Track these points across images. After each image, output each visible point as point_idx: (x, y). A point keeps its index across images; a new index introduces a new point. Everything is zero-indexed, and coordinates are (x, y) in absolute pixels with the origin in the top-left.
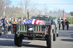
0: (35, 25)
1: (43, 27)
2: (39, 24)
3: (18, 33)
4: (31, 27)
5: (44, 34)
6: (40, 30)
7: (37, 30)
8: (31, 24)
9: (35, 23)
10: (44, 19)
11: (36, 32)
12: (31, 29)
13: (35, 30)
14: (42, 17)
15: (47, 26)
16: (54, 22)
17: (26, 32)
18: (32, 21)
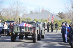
0: (25, 27)
1: (31, 28)
2: (28, 26)
3: (14, 32)
4: (23, 29)
5: (31, 33)
6: (28, 31)
7: (27, 31)
8: (23, 26)
9: (25, 26)
10: (32, 24)
11: (26, 31)
12: (23, 30)
13: (25, 31)
14: (30, 22)
15: (33, 28)
16: (39, 26)
17: (19, 31)
18: (23, 24)
